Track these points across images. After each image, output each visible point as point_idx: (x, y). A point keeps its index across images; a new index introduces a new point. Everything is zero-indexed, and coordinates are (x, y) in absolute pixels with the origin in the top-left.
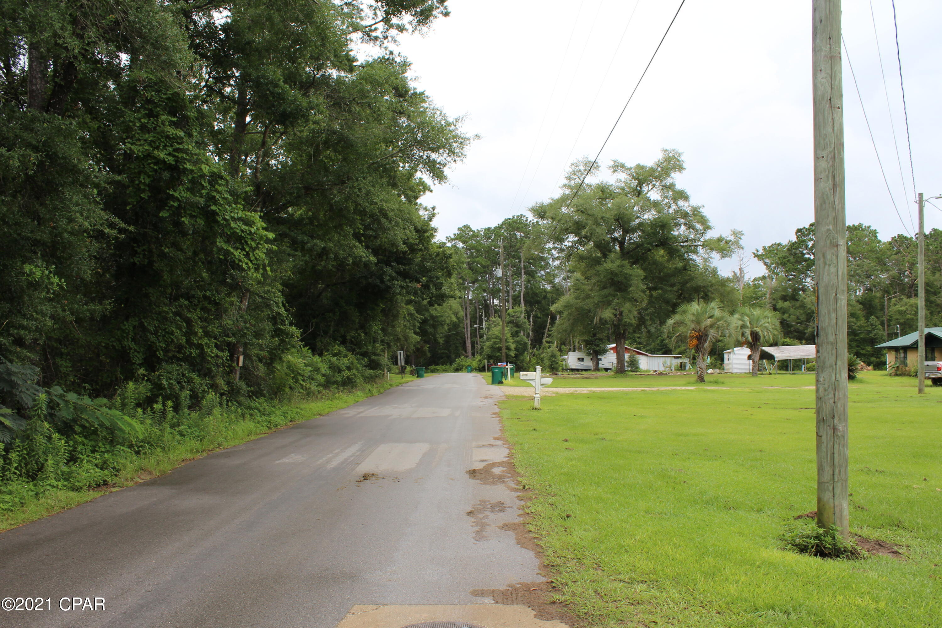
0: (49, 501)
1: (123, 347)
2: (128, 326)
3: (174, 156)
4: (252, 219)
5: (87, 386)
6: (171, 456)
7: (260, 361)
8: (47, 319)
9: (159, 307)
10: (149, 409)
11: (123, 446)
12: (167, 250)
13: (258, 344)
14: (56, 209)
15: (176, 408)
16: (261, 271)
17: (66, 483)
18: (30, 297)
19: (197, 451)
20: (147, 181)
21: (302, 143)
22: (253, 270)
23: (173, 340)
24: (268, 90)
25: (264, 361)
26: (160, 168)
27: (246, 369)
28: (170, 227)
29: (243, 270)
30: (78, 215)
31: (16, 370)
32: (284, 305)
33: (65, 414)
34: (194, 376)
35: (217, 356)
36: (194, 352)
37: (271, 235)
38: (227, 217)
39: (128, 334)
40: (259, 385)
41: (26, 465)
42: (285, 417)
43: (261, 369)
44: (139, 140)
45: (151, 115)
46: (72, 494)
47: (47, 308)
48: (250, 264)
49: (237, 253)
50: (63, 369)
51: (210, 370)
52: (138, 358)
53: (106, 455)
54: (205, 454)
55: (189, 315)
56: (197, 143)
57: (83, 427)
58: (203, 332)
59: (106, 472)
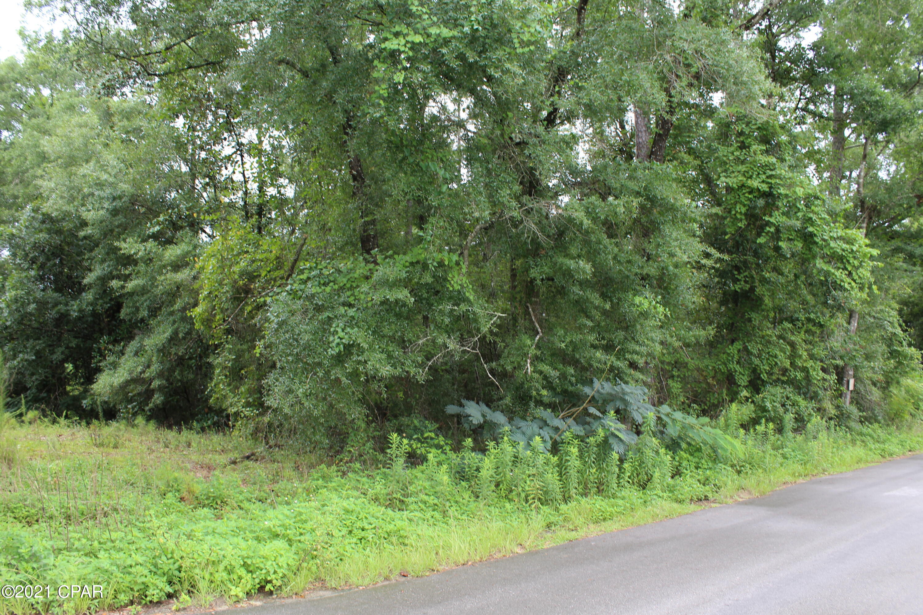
0: (655, 510)
1: (728, 371)
2: (733, 349)
3: (768, 183)
4: (853, 236)
5: (695, 406)
6: (772, 478)
7: (874, 384)
8: (657, 344)
9: (762, 331)
10: (752, 430)
11: (725, 464)
12: (767, 275)
13: (869, 366)
14: (658, 245)
15: (780, 430)
16: (867, 290)
17: (670, 495)
18: (642, 325)
19: (800, 475)
20: (743, 210)
21: (911, 149)
22: (857, 290)
23: (776, 363)
24: (864, 99)
25: (878, 385)
26: (755, 197)
27: (858, 393)
28: (771, 253)
29: (845, 290)
30: (677, 249)
31: (629, 391)
32: (900, 326)
33: (672, 431)
34: (800, 399)
35: (824, 380)
36: (799, 375)
37: (875, 252)
38: (826, 238)
39: (733, 357)
40: (873, 410)
41: (638, 475)
42: (902, 445)
43: (876, 394)
44: (733, 172)
45: (743, 146)
46: (675, 505)
47: (657, 335)
48: (853, 284)
49: (838, 273)
50: (674, 390)
51: (816, 393)
52: (743, 380)
53: (708, 472)
54: (808, 479)
55: (793, 338)
56: (790, 167)
57: (689, 444)
58: (808, 354)
59: (707, 488)
